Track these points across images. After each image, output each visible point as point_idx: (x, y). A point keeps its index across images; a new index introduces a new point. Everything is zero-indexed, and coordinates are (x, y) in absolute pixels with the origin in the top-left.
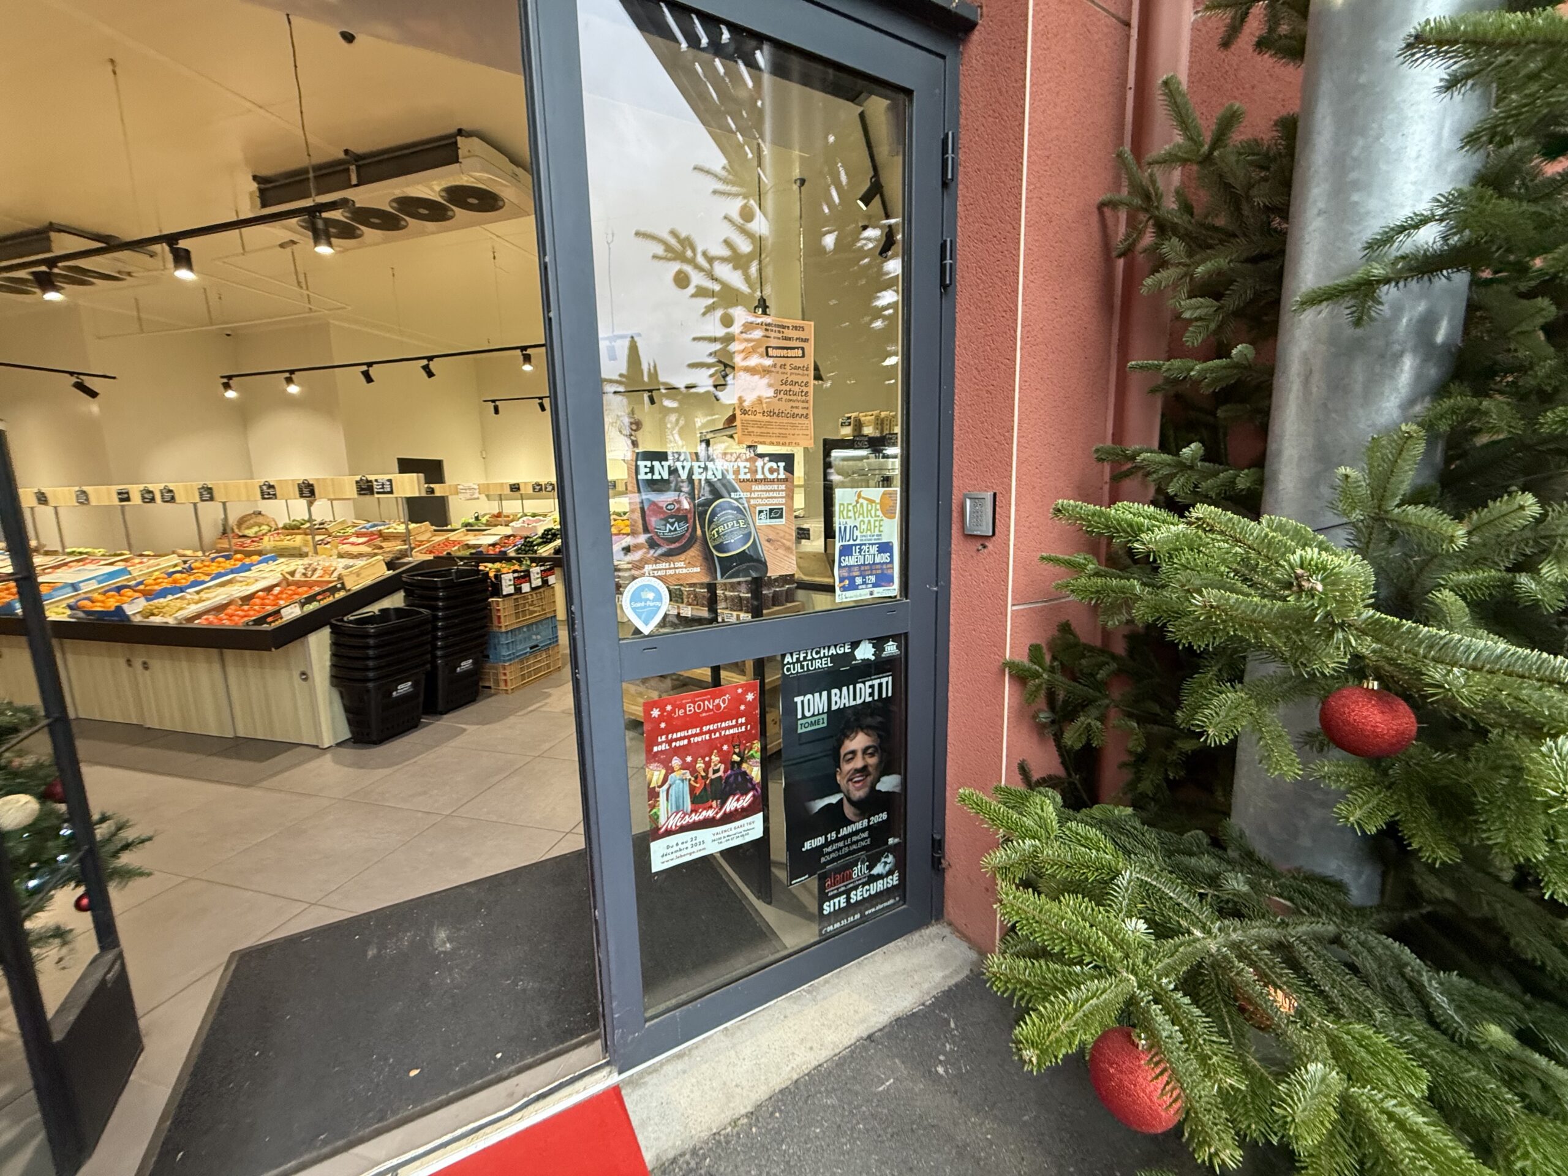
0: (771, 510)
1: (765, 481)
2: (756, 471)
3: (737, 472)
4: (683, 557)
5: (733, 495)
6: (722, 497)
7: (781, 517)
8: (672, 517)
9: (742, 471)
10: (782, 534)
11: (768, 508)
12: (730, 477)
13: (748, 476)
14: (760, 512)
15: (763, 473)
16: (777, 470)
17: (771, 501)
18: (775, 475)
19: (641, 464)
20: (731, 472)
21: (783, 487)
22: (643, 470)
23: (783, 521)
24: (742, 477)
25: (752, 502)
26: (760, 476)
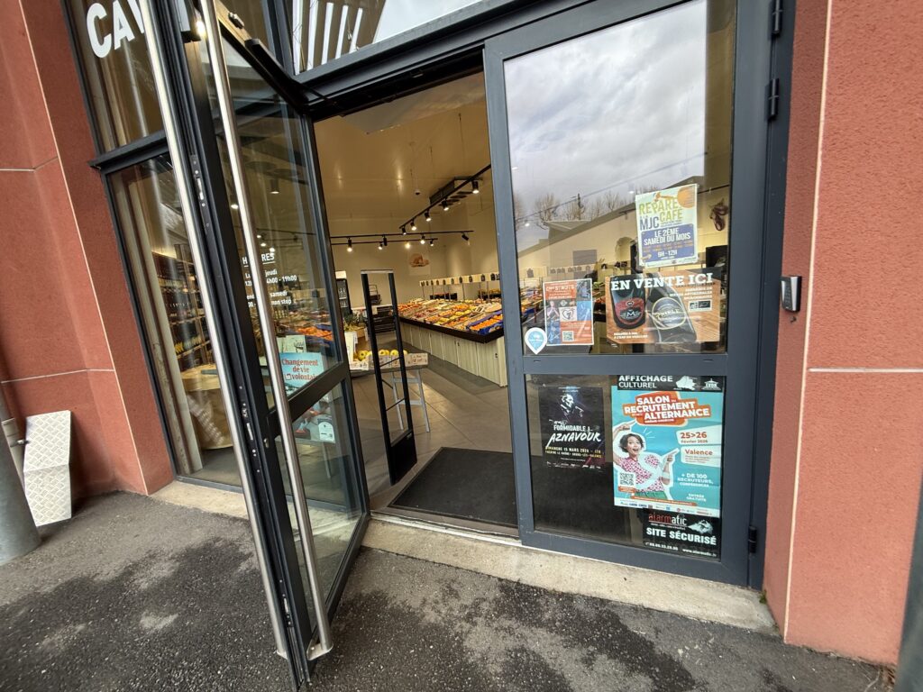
0: (700, 303)
1: (695, 285)
2: (689, 280)
3: (674, 281)
4: (636, 329)
5: (671, 295)
6: (663, 296)
7: (709, 306)
8: (631, 308)
9: (678, 281)
10: (709, 317)
11: (697, 301)
12: (670, 285)
13: (683, 284)
14: (691, 304)
15: (694, 281)
16: (706, 279)
17: (700, 297)
18: (704, 282)
19: (613, 283)
20: (670, 281)
21: (711, 288)
22: (614, 286)
23: (710, 309)
24: (678, 284)
25: (685, 298)
26: (692, 282)
